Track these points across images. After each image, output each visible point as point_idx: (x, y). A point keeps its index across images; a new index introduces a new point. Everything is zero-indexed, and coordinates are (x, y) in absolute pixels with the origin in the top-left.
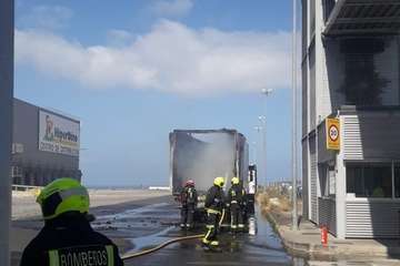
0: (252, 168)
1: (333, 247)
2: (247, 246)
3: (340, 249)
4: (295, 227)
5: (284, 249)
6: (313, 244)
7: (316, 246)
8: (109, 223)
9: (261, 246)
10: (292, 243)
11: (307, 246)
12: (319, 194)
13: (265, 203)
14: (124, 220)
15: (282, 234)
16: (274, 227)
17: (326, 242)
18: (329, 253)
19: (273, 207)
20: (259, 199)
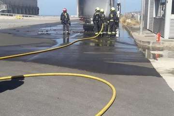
0: (119, 5)
1: (163, 43)
2: (116, 43)
3: (166, 44)
4: (141, 33)
5: (136, 45)
6: (152, 42)
7: (153, 43)
8: (47, 31)
9: (123, 43)
10: (140, 41)
11: (149, 43)
12: (154, 16)
13: (124, 22)
14: (55, 30)
15: (134, 36)
16: (129, 33)
17: (159, 40)
18: (161, 46)
19: (128, 24)
20: (121, 20)
